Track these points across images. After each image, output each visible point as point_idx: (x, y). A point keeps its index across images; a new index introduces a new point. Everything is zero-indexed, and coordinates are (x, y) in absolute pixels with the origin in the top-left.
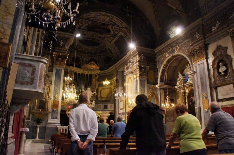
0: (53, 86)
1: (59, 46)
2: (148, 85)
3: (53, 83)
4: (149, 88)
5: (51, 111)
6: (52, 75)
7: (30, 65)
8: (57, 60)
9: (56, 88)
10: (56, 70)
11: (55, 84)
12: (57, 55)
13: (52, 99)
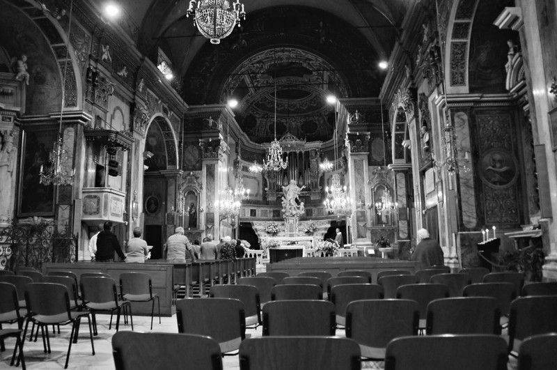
0: (204, 190)
1: (207, 126)
2: (371, 167)
3: (204, 186)
4: (374, 174)
5: (204, 229)
6: (201, 174)
7: (95, 197)
8: (206, 150)
9: (209, 194)
10: (207, 165)
11: (207, 188)
12: (205, 143)
13: (205, 212)
